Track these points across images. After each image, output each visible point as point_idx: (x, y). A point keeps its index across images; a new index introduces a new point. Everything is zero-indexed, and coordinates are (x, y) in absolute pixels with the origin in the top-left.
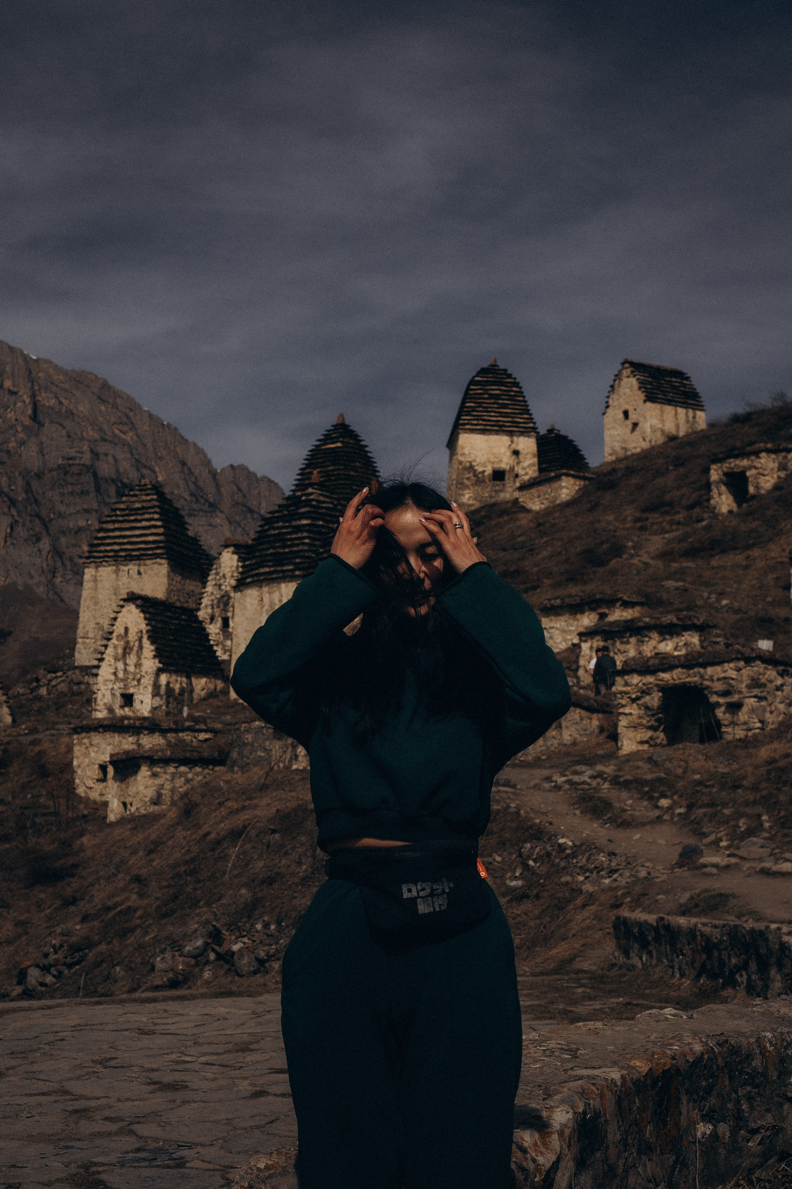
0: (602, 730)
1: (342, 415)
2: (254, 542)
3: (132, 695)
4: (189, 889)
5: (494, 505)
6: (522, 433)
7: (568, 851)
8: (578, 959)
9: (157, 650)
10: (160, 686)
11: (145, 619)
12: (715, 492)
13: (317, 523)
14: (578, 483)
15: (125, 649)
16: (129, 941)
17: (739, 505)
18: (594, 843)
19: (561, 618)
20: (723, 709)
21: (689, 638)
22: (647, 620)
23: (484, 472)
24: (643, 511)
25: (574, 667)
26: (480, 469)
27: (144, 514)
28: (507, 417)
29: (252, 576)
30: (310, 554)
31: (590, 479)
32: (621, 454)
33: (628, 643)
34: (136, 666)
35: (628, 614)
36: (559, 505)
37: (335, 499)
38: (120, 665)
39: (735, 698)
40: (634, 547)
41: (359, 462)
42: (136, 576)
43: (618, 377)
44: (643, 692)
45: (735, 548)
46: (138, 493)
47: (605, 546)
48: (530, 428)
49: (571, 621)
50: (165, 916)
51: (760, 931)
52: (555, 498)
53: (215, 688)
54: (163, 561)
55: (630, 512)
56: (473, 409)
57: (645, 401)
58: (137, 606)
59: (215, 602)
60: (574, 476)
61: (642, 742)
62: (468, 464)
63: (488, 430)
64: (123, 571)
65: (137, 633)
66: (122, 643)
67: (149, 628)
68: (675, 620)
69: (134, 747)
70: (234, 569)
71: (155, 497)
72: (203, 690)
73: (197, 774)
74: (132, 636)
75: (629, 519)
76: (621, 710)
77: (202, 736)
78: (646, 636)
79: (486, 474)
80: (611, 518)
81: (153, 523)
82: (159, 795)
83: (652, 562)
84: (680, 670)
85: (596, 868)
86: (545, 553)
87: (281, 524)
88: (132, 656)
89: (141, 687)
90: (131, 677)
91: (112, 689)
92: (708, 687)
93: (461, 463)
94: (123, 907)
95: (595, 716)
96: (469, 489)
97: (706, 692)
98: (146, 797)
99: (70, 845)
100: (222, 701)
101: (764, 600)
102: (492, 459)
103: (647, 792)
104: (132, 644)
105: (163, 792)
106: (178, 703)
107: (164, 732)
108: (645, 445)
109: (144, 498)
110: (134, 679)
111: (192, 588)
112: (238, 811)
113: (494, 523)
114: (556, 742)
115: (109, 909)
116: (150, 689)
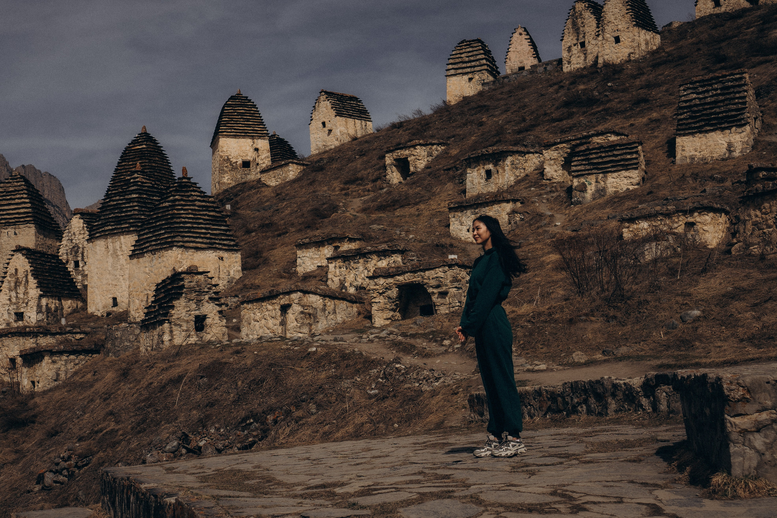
0: (359, 313)
1: (144, 127)
2: (99, 210)
3: (23, 313)
4: (152, 415)
5: (245, 183)
6: (260, 137)
7: (403, 371)
8: (446, 422)
9: (39, 283)
10: (42, 306)
11: (29, 263)
12: (389, 171)
13: (142, 196)
14: (299, 168)
15: (16, 283)
16: (118, 449)
17: (405, 179)
18: (418, 366)
19: (310, 250)
20: (436, 296)
21: (396, 258)
22: (370, 248)
23: (237, 162)
24: (346, 183)
25: (324, 279)
26: (234, 161)
27: (16, 194)
28: (250, 127)
29: (99, 232)
30: (139, 216)
31: (307, 165)
32: (322, 149)
33: (358, 262)
34: (24, 294)
35: (353, 246)
36: (288, 182)
37: (153, 181)
38: (13, 294)
39: (444, 289)
40: (344, 206)
41: (158, 157)
42: (13, 236)
43: (318, 100)
44: (386, 288)
45: (409, 204)
46: (11, 181)
47: (325, 206)
48: (264, 134)
49: (316, 252)
50: (139, 432)
51: (596, 381)
52: (286, 178)
53: (77, 306)
54: (32, 225)
55: (337, 185)
56: (228, 122)
57: (336, 116)
58: (23, 255)
59: (69, 251)
60: (296, 164)
61: (387, 319)
62: (226, 158)
63: (238, 135)
64: (4, 233)
65: (24, 272)
66: (14, 279)
67: (32, 268)
68: (387, 248)
69: (34, 345)
70: (81, 229)
71: (23, 183)
72: (69, 308)
73: (81, 360)
74: (21, 274)
75: (337, 189)
76: (373, 300)
77: (78, 336)
78: (370, 258)
79: (238, 163)
80: (326, 188)
81: (23, 200)
82: (58, 375)
83: (357, 214)
84: (409, 274)
85: (424, 378)
86: (287, 212)
87: (117, 198)
88: (21, 287)
89: (29, 308)
90: (21, 301)
91: (8, 310)
92: (426, 284)
93: (221, 157)
94: (107, 430)
95: (355, 305)
96: (227, 173)
97: (425, 286)
98: (49, 376)
99: (26, 404)
100: (83, 315)
101: (434, 234)
102: (241, 154)
103: (432, 339)
104: (21, 279)
105: (60, 372)
106: (54, 317)
107: (53, 335)
108: (337, 143)
109: (16, 184)
110: (23, 303)
111: (51, 243)
112: (167, 369)
113: (247, 194)
114: (333, 322)
115: (97, 432)
116: (35, 308)
